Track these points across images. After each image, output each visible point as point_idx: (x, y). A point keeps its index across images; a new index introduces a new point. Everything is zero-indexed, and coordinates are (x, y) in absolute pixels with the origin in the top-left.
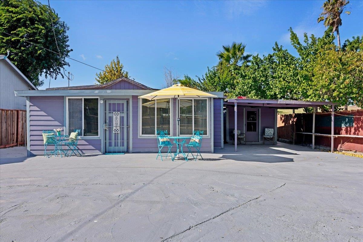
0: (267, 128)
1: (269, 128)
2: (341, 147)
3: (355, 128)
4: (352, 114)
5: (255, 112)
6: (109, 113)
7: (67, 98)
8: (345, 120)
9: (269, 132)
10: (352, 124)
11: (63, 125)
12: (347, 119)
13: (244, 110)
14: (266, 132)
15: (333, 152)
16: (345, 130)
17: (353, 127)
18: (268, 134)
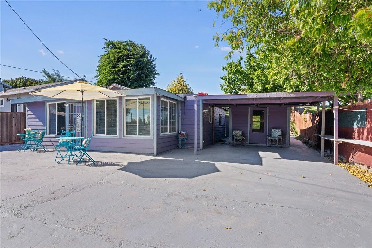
0: (274, 129)
1: (276, 129)
2: (353, 158)
3: (368, 129)
4: (364, 107)
5: (263, 111)
6: (75, 115)
7: (48, 104)
8: (357, 117)
9: (276, 134)
10: (364, 123)
11: (45, 125)
12: (359, 115)
13: (249, 109)
14: (273, 134)
15: (336, 164)
16: (357, 132)
17: (365, 127)
18: (274, 136)
